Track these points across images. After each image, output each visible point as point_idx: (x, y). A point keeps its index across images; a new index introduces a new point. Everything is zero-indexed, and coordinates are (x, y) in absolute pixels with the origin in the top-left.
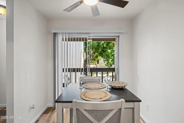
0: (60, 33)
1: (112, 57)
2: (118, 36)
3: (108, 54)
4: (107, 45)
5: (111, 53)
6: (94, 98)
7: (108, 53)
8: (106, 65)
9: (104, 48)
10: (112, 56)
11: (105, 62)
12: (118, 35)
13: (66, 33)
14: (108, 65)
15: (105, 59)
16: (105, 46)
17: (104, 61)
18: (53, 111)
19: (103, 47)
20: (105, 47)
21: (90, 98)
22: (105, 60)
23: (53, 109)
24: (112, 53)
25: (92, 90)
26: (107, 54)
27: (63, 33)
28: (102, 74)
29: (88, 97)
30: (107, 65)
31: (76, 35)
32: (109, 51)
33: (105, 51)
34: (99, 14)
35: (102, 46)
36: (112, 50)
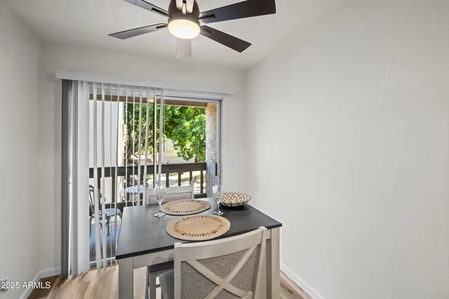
0: (82, 82)
1: (194, 137)
2: (220, 101)
3: (183, 130)
4: (181, 110)
5: (191, 128)
6: (201, 233)
7: (184, 128)
8: (179, 156)
9: (174, 116)
10: (192, 136)
11: (176, 149)
12: (219, 97)
13: (99, 84)
14: (183, 156)
15: (177, 141)
16: (177, 112)
17: (175, 145)
18: (62, 286)
19: (173, 114)
20: (176, 115)
21: (192, 234)
22: (176, 143)
23: (58, 280)
24: (194, 129)
25: (188, 216)
26: (181, 131)
27: (91, 83)
28: (167, 176)
29: (188, 233)
30: (182, 154)
31: (128, 89)
32: (187, 124)
33: (177, 124)
34: (191, 55)
35: (170, 112)
36: (193, 122)
